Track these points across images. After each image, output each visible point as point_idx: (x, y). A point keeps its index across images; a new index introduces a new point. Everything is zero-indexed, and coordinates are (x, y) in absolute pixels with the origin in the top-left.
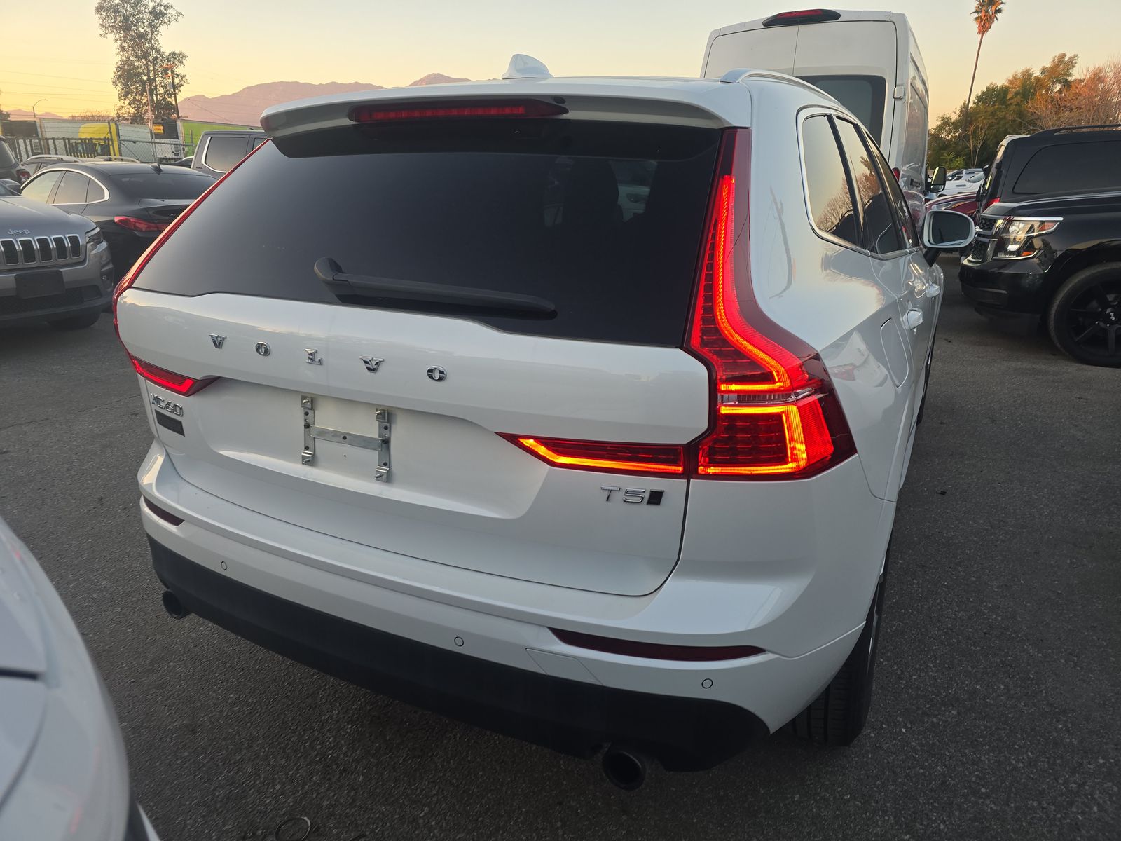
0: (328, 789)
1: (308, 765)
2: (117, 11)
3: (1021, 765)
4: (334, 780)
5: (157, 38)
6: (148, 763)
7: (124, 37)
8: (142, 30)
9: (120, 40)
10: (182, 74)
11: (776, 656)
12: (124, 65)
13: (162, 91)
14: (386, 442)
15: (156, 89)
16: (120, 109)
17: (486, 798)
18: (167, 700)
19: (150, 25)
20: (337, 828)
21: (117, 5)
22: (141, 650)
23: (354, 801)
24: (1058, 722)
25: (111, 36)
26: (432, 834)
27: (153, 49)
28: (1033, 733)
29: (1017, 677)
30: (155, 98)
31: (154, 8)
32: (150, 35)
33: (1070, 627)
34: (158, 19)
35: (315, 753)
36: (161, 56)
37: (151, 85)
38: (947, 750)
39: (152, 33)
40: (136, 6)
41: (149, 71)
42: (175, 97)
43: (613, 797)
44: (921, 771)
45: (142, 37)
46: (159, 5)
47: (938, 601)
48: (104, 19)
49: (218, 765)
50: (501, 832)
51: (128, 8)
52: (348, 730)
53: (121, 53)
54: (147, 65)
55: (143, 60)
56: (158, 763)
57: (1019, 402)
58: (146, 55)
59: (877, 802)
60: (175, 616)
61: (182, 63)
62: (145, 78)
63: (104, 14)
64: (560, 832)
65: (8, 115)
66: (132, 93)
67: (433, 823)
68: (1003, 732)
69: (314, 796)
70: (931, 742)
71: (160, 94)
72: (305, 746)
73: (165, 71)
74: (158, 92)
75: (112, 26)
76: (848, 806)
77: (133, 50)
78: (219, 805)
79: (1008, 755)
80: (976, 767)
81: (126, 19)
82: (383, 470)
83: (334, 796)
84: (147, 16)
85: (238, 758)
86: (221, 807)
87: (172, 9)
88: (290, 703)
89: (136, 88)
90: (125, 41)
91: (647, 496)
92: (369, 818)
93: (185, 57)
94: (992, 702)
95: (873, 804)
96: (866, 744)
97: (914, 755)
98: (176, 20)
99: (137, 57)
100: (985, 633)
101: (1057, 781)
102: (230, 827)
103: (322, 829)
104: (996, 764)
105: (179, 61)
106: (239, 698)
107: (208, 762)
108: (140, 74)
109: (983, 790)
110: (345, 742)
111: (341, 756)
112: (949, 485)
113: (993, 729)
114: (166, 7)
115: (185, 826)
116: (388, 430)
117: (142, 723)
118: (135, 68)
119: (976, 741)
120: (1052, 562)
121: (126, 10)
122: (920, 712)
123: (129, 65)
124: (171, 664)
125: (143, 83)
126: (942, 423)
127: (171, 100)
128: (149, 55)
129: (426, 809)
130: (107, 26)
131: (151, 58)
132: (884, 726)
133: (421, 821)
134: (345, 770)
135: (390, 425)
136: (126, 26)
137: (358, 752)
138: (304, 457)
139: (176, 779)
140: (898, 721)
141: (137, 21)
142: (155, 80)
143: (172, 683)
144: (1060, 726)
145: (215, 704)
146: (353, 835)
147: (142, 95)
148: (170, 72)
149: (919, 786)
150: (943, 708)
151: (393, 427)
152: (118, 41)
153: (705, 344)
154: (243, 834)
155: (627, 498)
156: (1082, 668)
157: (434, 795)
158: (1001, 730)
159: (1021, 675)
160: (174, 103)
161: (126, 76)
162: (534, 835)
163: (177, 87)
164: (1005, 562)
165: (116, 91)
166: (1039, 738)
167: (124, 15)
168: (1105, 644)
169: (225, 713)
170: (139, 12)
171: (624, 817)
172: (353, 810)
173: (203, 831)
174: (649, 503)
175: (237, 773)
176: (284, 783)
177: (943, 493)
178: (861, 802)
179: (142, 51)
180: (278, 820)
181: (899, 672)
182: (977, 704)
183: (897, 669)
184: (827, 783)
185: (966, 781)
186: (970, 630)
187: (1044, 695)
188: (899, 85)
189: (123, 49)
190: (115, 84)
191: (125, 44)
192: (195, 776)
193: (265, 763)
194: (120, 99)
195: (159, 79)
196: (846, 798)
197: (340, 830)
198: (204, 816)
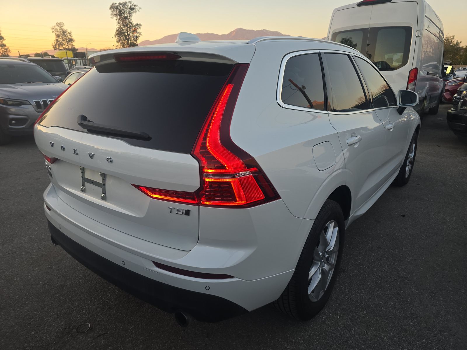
0: (101, 314)
1: (97, 304)
2: (117, 8)
3: (386, 338)
4: (105, 311)
5: (131, 18)
6: (43, 297)
7: (119, 18)
8: (126, 15)
9: (118, 19)
10: (140, 32)
11: (239, 279)
12: (119, 29)
13: (132, 39)
14: (104, 185)
15: (130, 38)
16: (117, 46)
17: (157, 325)
18: (58, 275)
19: (129, 13)
20: (98, 329)
21: (117, 6)
22: (56, 256)
23: (108, 320)
24: (411, 321)
25: (115, 18)
26: (131, 336)
27: (130, 22)
28: (397, 325)
29: (402, 300)
30: (130, 42)
31: (131, 7)
32: (129, 17)
33: (437, 280)
34: (132, 11)
35: (102, 300)
36: (133, 25)
37: (128, 37)
38: (354, 328)
39: (130, 16)
40: (124, 6)
41: (128, 31)
42: (137, 41)
43: (205, 330)
44: (339, 335)
45: (126, 18)
46: (133, 5)
47: (380, 263)
48: (112, 12)
49: (67, 301)
50: (157, 339)
51: (121, 7)
52: (117, 293)
53: (118, 25)
54: (127, 29)
55: (126, 27)
56: (47, 298)
57: (461, 176)
58: (127, 25)
59: (314, 346)
60: (55, 244)
61: (140, 28)
62: (126, 34)
63: (112, 9)
64: (179, 341)
65: (77, 50)
66: (121, 40)
67: (134, 332)
68: (384, 323)
69: (95, 316)
70: (348, 324)
71: (132, 40)
72: (99, 298)
73: (134, 31)
74: (131, 39)
75: (115, 14)
76: (300, 346)
77: (123, 23)
78: (62, 315)
79: (381, 333)
80: (364, 336)
81: (120, 11)
82: (103, 195)
83: (102, 317)
84: (128, 10)
85: (74, 299)
86: (62, 316)
87: (137, 7)
88: (100, 280)
89: (123, 38)
90: (120, 20)
91: (184, 211)
92: (111, 327)
93: (141, 25)
94: (384, 309)
95: (312, 346)
96: (319, 321)
97: (338, 328)
98: (139, 11)
99: (124, 26)
100: (395, 279)
101: (399, 347)
102: (62, 324)
103: (93, 329)
104: (374, 336)
105: (139, 27)
106: (83, 277)
107: (64, 299)
108: (124, 32)
109: (363, 347)
110: (114, 297)
111: (110, 303)
112: (408, 212)
113: (380, 321)
114: (135, 6)
115: (48, 321)
116: (104, 181)
117: (47, 282)
118: (123, 30)
119: (369, 325)
120: (442, 251)
121: (120, 8)
122: (349, 310)
123: (121, 29)
124: (65, 262)
125: (126, 36)
126: (418, 184)
127: (135, 42)
128: (128, 25)
129: (133, 326)
130: (113, 14)
131: (129, 26)
132: (331, 314)
133: (129, 331)
134: (109, 308)
135: (105, 179)
136: (120, 14)
137: (117, 302)
138: (82, 189)
139: (51, 304)
140: (338, 313)
141: (124, 12)
142: (130, 35)
143: (62, 269)
144: (412, 323)
145: (74, 278)
146: (103, 332)
147: (125, 41)
148: (135, 31)
149: (335, 341)
150: (360, 310)
151: (106, 179)
152: (117, 20)
153: (201, 153)
154: (65, 327)
155: (178, 212)
156: (434, 299)
157: (138, 321)
158: (383, 322)
159: (404, 299)
160: (136, 44)
161: (120, 33)
162: (169, 341)
163: (138, 37)
164: (419, 249)
165: (116, 39)
166: (399, 327)
167: (120, 10)
168: (451, 289)
169: (76, 282)
170: (125, 8)
171: (207, 339)
172: (107, 323)
173: (53, 324)
174: (185, 214)
175: (72, 304)
176: (87, 310)
177: (404, 216)
178: (306, 345)
179: (126, 23)
180: (79, 324)
181: (347, 292)
182: (377, 310)
183: (347, 291)
184: (295, 335)
185: (357, 342)
186: (389, 277)
187: (410, 309)
188: (419, 30)
189: (119, 23)
190: (115, 37)
191: (120, 21)
192: (58, 304)
193: (83, 302)
194: (117, 42)
195: (131, 34)
196: (301, 342)
197: (99, 330)
198: (55, 319)
